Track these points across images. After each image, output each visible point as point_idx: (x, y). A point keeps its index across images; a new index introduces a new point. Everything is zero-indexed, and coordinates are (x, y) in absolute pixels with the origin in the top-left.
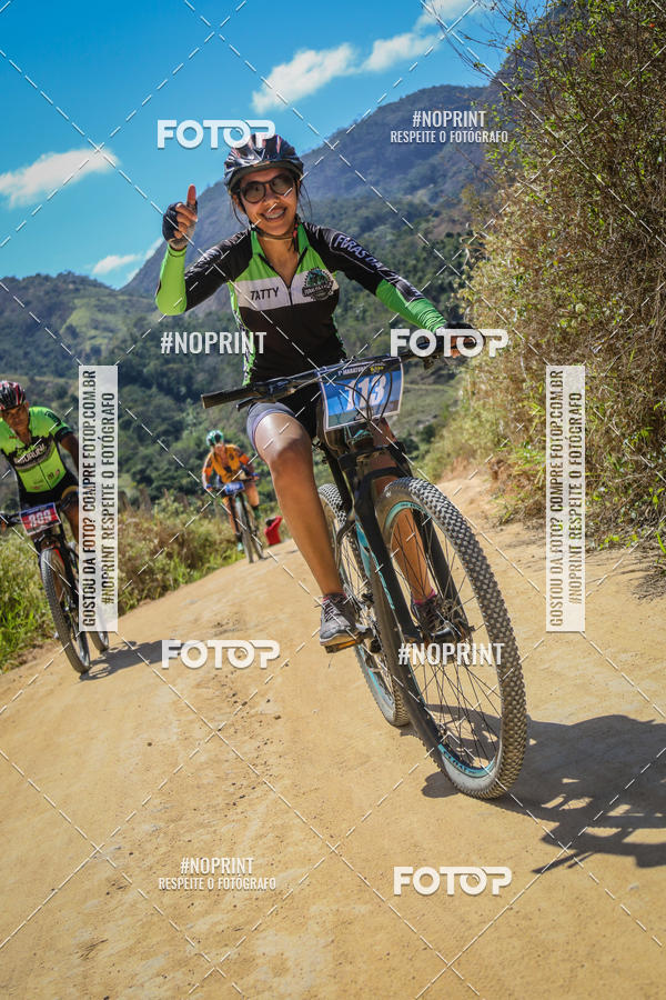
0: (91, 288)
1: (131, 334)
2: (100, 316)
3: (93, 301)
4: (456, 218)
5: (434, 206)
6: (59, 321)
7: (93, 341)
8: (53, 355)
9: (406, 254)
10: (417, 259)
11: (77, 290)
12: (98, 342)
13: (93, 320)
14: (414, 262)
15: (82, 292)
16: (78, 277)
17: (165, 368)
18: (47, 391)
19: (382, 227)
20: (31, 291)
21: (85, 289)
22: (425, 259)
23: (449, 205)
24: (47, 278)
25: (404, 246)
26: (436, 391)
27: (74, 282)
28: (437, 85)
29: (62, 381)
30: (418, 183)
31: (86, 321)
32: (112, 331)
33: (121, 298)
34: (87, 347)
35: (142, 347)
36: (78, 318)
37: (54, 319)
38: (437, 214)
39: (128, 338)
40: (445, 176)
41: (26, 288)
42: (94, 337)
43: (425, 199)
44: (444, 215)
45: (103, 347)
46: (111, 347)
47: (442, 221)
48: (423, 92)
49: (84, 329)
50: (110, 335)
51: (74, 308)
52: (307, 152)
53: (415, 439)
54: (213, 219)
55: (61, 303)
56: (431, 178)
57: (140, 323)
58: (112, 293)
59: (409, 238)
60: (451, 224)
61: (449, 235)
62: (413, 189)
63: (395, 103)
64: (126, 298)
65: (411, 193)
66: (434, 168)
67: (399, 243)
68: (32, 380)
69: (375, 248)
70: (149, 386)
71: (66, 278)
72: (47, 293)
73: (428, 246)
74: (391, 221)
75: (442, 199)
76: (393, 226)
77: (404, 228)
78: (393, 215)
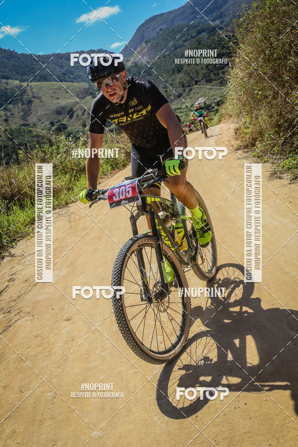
5: (221, 26)
9: (212, 43)
10: (215, 44)
19: (204, 33)
23: (227, 25)
26: (221, 89)
30: (216, 18)
38: (222, 29)
40: (225, 16)
43: (218, 23)
44: (225, 29)
47: (224, 31)
54: (148, 30)
56: (220, 16)
59: (213, 37)
60: (227, 32)
62: (214, 20)
66: (221, 13)
67: (210, 39)
68: (90, 85)
71: (100, 51)
73: (219, 40)
74: (207, 31)
75: (224, 23)
76: (208, 33)
77: (211, 33)
78: (208, 29)
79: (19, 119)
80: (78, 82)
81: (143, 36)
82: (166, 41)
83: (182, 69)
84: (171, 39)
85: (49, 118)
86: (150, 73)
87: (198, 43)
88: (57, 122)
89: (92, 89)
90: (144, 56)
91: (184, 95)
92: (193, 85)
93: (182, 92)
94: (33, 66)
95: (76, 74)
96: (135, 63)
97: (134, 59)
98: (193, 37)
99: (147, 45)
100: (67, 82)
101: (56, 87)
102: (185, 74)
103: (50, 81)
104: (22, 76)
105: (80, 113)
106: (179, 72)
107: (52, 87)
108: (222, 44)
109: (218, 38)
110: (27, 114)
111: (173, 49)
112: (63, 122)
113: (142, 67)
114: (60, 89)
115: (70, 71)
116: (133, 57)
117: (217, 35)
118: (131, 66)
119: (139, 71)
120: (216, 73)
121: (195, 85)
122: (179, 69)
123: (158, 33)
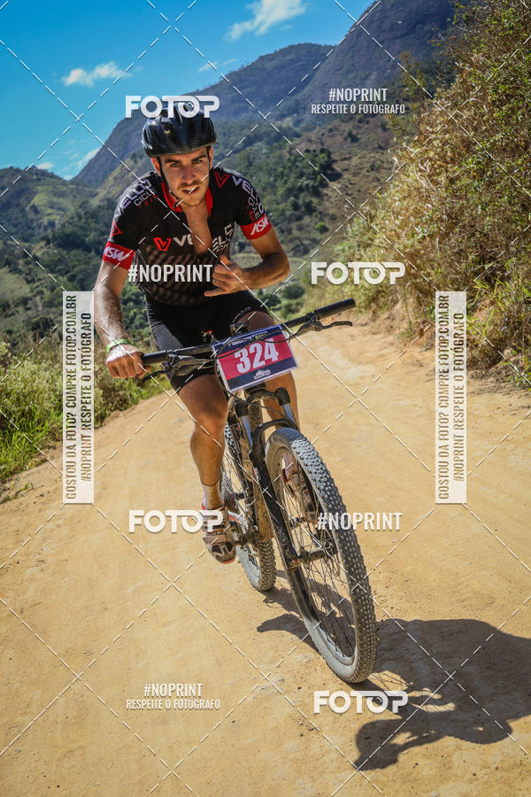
0: (49, 179)
1: (78, 214)
2: (55, 200)
3: (51, 188)
4: (313, 139)
5: (297, 130)
6: (26, 202)
7: (49, 217)
8: (20, 226)
9: (277, 164)
10: (284, 167)
11: (39, 180)
12: (53, 217)
13: (50, 202)
14: (282, 169)
15: (42, 181)
16: (40, 170)
17: (101, 238)
18: (16, 252)
19: (259, 143)
20: (6, 179)
21: (45, 179)
22: (290, 167)
23: (309, 129)
24: (18, 170)
25: (274, 157)
26: (295, 262)
27: (37, 174)
28: (302, 42)
29: (27, 245)
30: (286, 113)
31: (44, 202)
32: (63, 210)
33: (70, 186)
34: (45, 221)
35: (86, 223)
36: (39, 200)
37: (22, 200)
38: (298, 136)
39: (75, 215)
40: (305, 108)
42: (50, 214)
43: (291, 124)
44: (305, 135)
45: (57, 222)
46: (62, 222)
47: (302, 141)
48: (292, 47)
49: (43, 208)
50: (62, 213)
51: (36, 193)
52: (208, 87)
53: (279, 296)
55: (27, 189)
56: (295, 110)
57: (83, 205)
58: (64, 183)
59: (279, 152)
60: (309, 144)
61: (307, 151)
62: (282, 117)
63: (271, 55)
64: (74, 187)
65: (280, 120)
66: (297, 103)
67: (271, 155)
68: (5, 243)
69: (254, 158)
70: (89, 251)
71: (33, 171)
73: (293, 158)
74: (266, 139)
75: (303, 125)
76: (268, 143)
77: (275, 144)
78: (268, 134)
81: (127, 144)
87: (247, 164)
89: (11, 254)
92: (234, 253)
96: (109, 200)
97: (105, 192)
98: (236, 152)
99: (136, 162)
108: (297, 167)
109: (290, 154)
116: (105, 188)
117: (288, 149)
118: (99, 206)
120: (284, 228)
121: (240, 251)
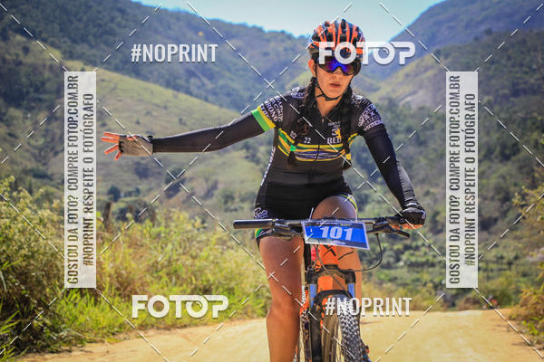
41: (268, 40)
54: (452, 24)
72: (286, 50)
79: (27, 155)
80: (221, 106)
82: (493, 67)
83: (514, 154)
84: (509, 63)
85: (109, 174)
86: (422, 138)
88: (129, 194)
90: (421, 87)
91: (500, 224)
93: (496, 214)
94: (113, 26)
95: (221, 82)
100: (191, 94)
101: (157, 101)
102: (521, 168)
103: (146, 79)
104: (74, 41)
105: (200, 187)
106: (505, 158)
107: (147, 96)
110: (52, 149)
111: (506, 91)
112: (146, 199)
113: (405, 116)
114: (166, 108)
115: (210, 69)
119: (394, 123)
122: (507, 152)
123: (476, 39)
